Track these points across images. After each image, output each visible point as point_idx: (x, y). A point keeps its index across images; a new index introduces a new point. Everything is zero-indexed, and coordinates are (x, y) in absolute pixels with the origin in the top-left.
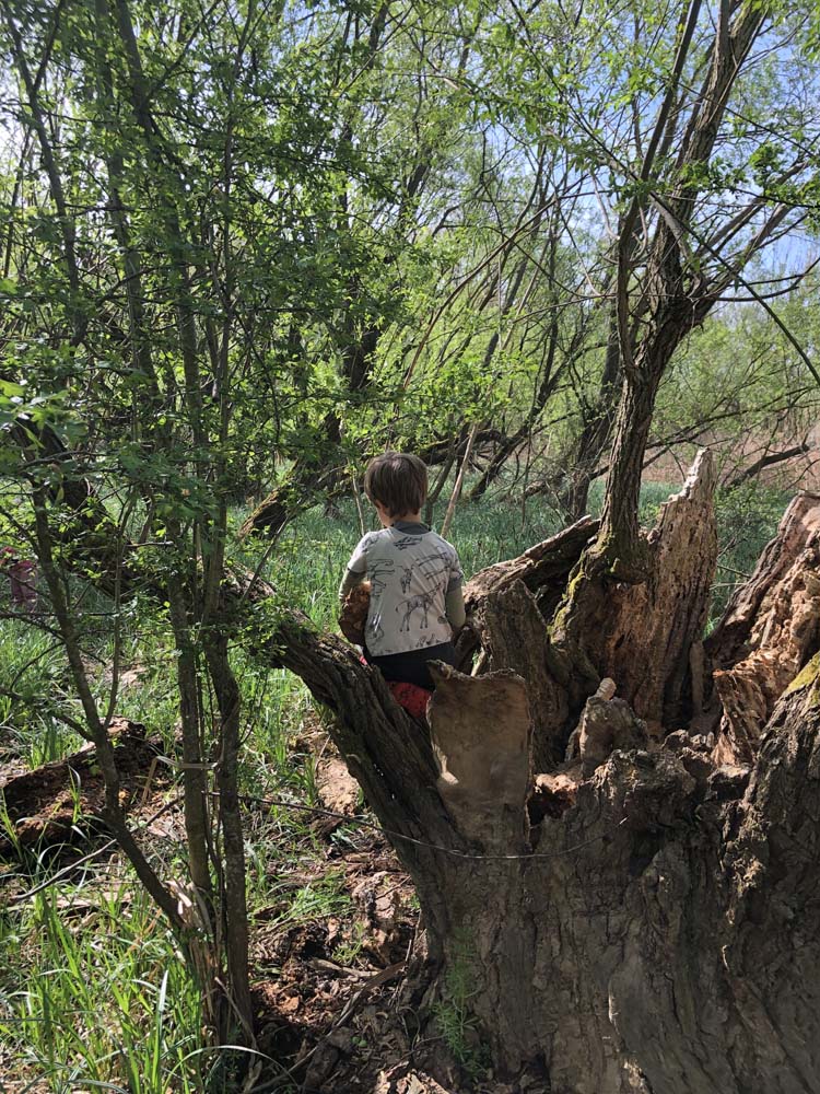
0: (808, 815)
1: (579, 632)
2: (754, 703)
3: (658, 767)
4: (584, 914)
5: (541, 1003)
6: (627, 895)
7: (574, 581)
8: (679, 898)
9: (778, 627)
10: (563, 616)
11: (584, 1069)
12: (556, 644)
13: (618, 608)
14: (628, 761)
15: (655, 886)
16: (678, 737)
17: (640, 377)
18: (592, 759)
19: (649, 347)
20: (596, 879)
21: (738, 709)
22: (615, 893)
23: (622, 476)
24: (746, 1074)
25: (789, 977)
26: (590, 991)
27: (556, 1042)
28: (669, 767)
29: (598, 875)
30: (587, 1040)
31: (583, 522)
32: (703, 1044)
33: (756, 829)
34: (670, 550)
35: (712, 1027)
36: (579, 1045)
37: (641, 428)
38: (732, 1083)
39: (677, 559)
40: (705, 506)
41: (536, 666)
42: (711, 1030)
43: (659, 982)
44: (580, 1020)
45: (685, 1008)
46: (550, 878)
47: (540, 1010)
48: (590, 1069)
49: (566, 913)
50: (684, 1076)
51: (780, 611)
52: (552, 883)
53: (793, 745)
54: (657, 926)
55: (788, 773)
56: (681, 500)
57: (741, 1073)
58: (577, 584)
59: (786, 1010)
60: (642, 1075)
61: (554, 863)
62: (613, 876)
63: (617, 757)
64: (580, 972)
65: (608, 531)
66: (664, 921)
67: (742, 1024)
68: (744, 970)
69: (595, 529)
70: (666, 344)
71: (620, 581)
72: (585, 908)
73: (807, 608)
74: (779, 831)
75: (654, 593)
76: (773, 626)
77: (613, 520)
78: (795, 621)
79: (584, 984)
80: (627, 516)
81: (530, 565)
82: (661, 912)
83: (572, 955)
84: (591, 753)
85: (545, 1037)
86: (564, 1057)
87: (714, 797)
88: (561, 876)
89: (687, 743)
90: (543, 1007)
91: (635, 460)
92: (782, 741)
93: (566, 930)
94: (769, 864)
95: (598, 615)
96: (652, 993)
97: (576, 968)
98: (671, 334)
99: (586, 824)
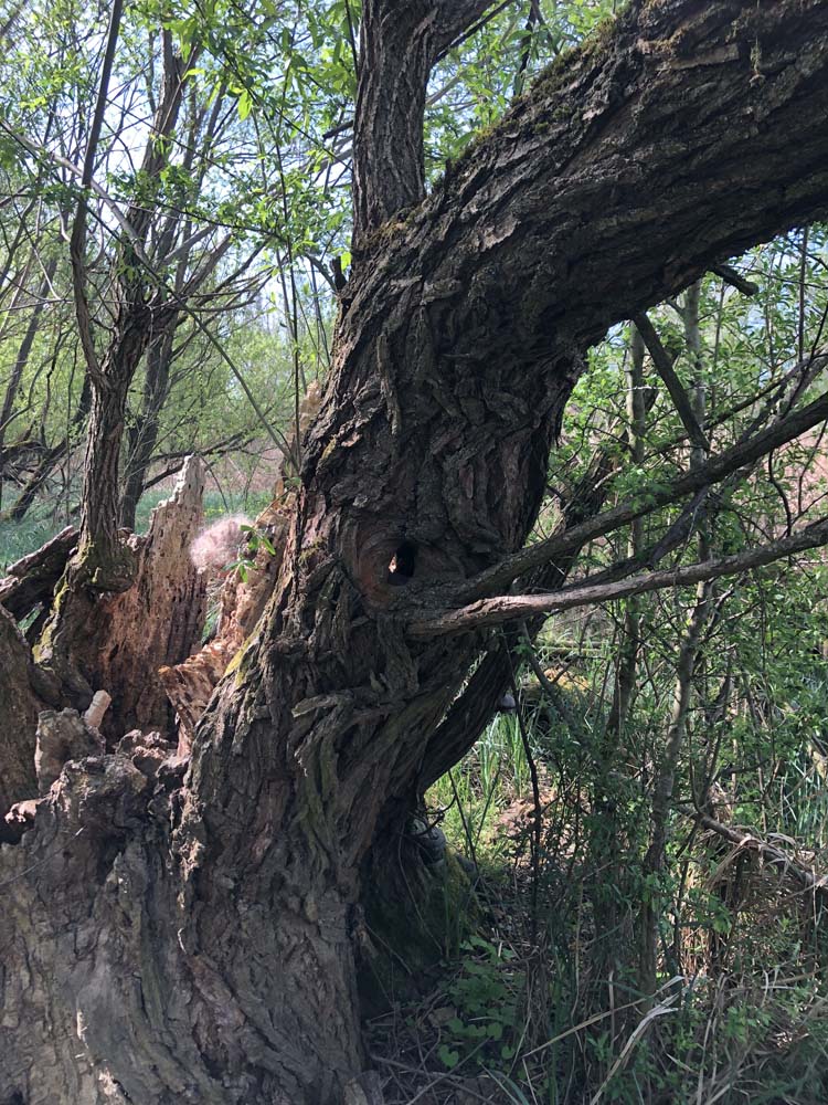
0: (235, 790)
1: (67, 649)
2: (201, 693)
3: (108, 770)
4: (50, 937)
5: (13, 1041)
6: (95, 905)
7: (59, 595)
8: (138, 896)
9: (227, 618)
10: (50, 633)
11: (62, 1095)
12: (42, 663)
13: (108, 618)
14: (80, 770)
15: (116, 889)
16: (131, 738)
17: (106, 383)
18: (48, 775)
19: (114, 353)
20: (62, 897)
21: (183, 701)
22: (83, 907)
23: (97, 483)
24: (211, 1047)
25: (240, 943)
26: (62, 1014)
27: (33, 1076)
28: (118, 768)
29: (62, 894)
30: (62, 1064)
31: (65, 534)
32: (170, 1032)
33: (192, 813)
34: (162, 555)
35: (177, 1013)
36: (55, 1072)
37: (112, 435)
38: (199, 1060)
39: (170, 564)
40: (195, 510)
41: (19, 690)
42: (178, 1016)
43: (127, 984)
44: (55, 1046)
45: (153, 1001)
46: (12, 908)
47: (13, 1049)
48: (66, 1092)
49: (32, 941)
50: (155, 1069)
51: (228, 603)
52: (16, 912)
53: (221, 727)
54: (122, 929)
55: (217, 754)
56: (170, 506)
57: (207, 1048)
58: (61, 598)
59: (241, 974)
60: (115, 1082)
61: (16, 892)
62: (80, 889)
63: (70, 768)
64: (51, 998)
65: (87, 541)
66: (127, 922)
67: (203, 1000)
68: (200, 948)
69: (75, 540)
70: (131, 351)
71: (105, 591)
72: (51, 930)
73: (247, 598)
74: (212, 810)
75: (148, 600)
76: (223, 618)
77: (91, 530)
78: (239, 610)
79: (56, 1009)
80: (105, 524)
81: (15, 583)
82: (124, 913)
83: (42, 983)
84: (47, 769)
85: (20, 1074)
86: (41, 1088)
87: (162, 790)
88: (24, 903)
89: (141, 742)
90: (16, 1045)
91: (109, 467)
92: (213, 725)
93: (34, 959)
94: (207, 843)
95: (87, 627)
96: (122, 997)
97: (47, 995)
98: (134, 343)
99: (44, 843)
